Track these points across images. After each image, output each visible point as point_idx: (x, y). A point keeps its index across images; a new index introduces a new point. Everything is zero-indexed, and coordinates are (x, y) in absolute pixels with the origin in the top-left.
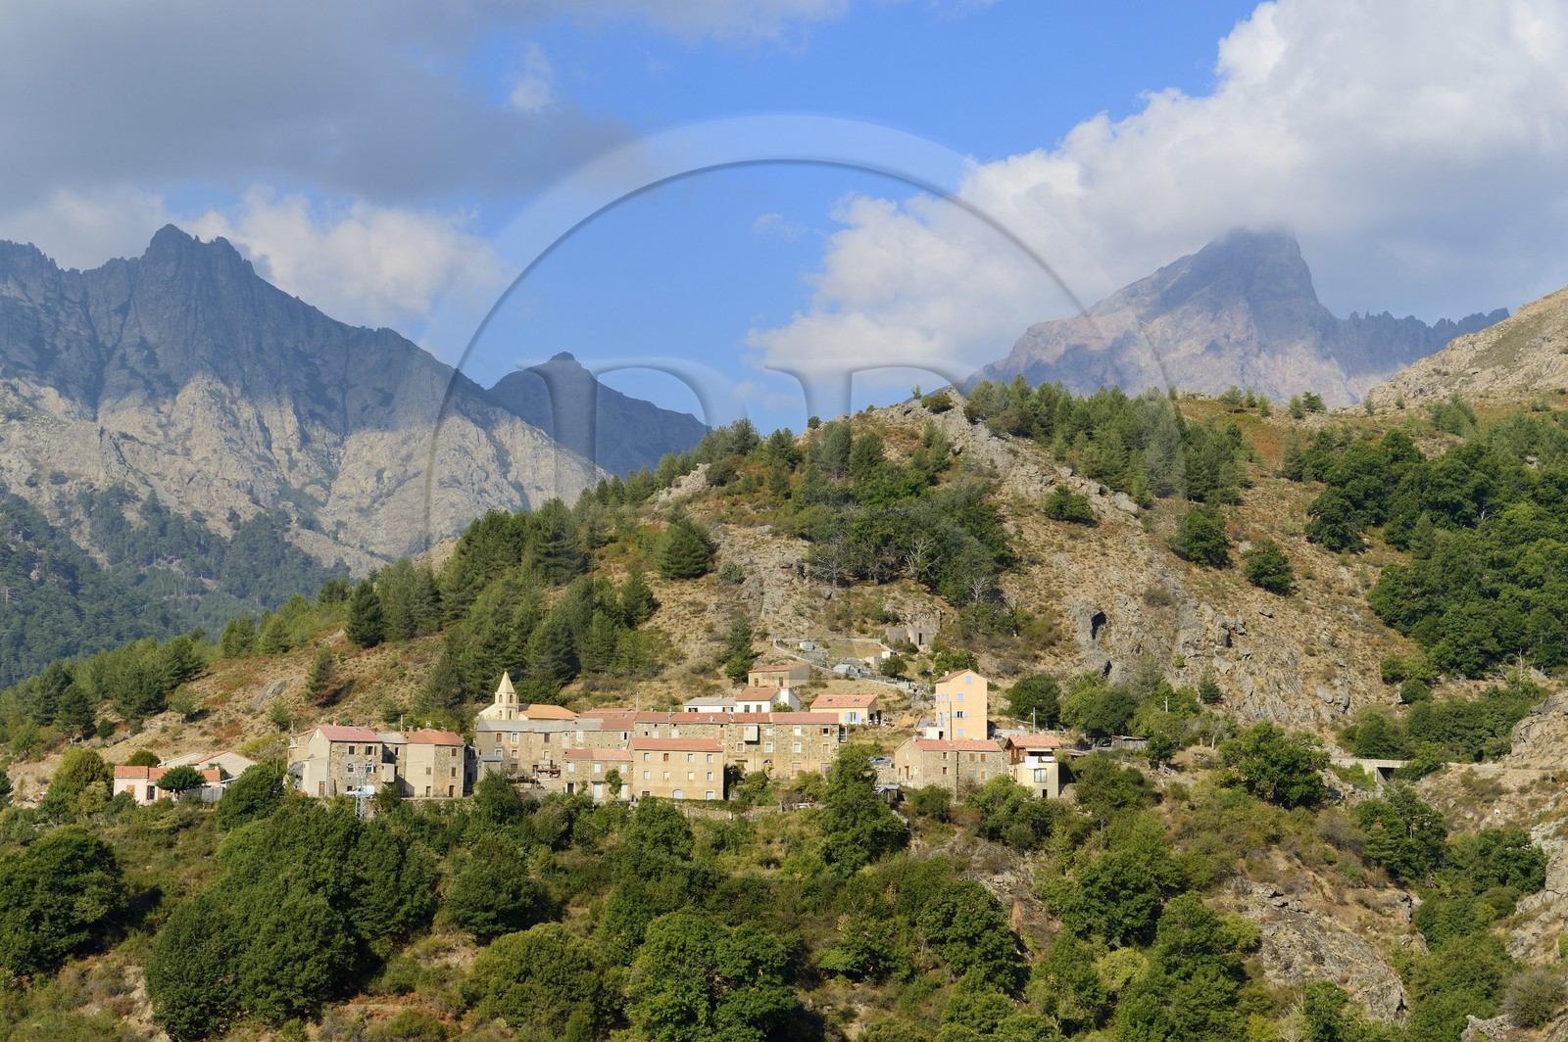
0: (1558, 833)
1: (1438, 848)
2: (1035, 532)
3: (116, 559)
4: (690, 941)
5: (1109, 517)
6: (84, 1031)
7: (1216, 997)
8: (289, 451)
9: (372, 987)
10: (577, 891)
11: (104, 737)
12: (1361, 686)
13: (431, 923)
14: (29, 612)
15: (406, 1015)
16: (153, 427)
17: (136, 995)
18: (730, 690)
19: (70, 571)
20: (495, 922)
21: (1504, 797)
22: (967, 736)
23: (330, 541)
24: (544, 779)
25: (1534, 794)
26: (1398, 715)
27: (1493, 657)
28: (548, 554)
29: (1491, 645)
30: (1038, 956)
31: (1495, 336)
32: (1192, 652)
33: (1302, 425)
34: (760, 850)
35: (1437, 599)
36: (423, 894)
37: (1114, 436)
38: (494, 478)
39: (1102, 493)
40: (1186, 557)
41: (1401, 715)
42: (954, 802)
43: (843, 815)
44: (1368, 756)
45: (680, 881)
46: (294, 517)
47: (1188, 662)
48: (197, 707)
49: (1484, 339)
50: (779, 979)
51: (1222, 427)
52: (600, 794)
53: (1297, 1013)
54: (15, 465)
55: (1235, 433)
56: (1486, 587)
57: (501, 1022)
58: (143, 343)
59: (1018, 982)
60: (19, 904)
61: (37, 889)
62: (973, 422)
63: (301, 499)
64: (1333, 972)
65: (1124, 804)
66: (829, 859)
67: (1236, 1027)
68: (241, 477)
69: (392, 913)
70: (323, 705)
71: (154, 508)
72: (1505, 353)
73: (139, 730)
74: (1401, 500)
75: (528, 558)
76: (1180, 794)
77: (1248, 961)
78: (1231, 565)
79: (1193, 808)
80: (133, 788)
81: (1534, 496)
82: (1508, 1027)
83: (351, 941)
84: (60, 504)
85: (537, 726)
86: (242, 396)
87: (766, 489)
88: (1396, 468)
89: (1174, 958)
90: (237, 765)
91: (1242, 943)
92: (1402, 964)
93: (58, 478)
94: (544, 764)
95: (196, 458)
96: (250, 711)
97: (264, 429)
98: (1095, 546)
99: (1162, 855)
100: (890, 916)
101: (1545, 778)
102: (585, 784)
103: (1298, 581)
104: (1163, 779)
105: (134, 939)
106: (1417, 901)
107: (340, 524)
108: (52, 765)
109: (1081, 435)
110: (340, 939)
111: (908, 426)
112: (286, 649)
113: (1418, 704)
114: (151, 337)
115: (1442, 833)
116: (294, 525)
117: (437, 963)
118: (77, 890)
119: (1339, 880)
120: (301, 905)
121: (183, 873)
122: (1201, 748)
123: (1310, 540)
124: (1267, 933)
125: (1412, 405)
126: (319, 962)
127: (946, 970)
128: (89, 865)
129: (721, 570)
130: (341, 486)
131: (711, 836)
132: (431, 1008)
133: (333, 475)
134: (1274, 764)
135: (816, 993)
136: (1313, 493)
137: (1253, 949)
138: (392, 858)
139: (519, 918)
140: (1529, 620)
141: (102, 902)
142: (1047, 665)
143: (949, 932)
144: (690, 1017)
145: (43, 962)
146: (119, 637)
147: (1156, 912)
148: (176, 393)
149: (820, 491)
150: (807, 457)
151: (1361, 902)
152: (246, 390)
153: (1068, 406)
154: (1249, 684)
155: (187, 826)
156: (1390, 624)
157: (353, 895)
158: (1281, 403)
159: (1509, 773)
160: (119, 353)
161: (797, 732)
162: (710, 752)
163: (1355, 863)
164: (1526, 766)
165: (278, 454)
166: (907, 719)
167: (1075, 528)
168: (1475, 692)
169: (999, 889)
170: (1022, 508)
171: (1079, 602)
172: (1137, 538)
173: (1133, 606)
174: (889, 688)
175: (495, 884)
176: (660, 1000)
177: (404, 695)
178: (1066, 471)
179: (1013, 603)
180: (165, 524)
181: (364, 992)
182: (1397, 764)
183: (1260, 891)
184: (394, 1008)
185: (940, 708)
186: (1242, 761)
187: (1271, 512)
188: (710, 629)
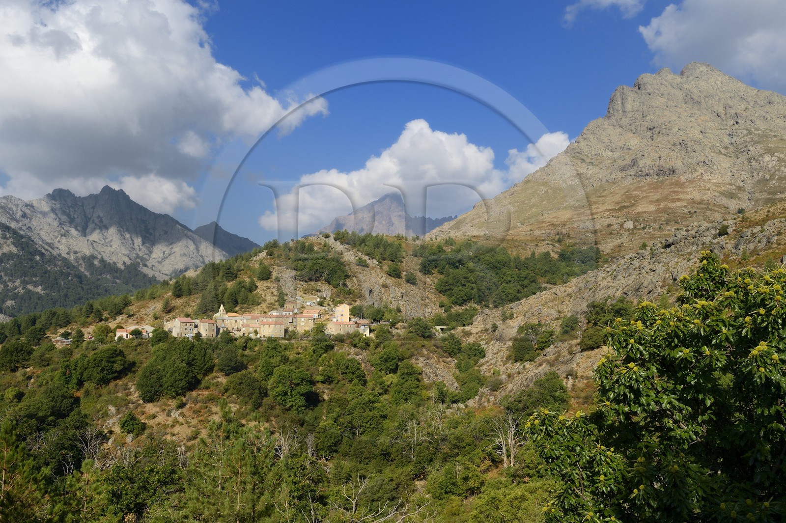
0: (486, 344)
1: (459, 348)
2: (354, 269)
3: (92, 274)
4: (285, 374)
5: (371, 265)
6: (119, 400)
7: (414, 386)
8: (139, 246)
9: (199, 387)
10: (250, 361)
11: (106, 321)
12: (434, 308)
13: (213, 370)
14: (69, 288)
15: (208, 395)
16: (101, 239)
17: (132, 390)
18: (280, 309)
19: (80, 277)
20: (230, 370)
21: (472, 335)
22: (344, 321)
23: (151, 270)
24: (236, 332)
25: (479, 334)
27: (465, 301)
28: (227, 273)
29: (465, 298)
30: (369, 377)
31: (454, 222)
32: (394, 299)
33: (416, 243)
34: (296, 351)
35: (451, 287)
36: (211, 363)
37: (371, 245)
38: (195, 254)
39: (369, 259)
40: (391, 276)
41: (445, 315)
42: (344, 338)
43: (317, 341)
44: (438, 326)
45: (279, 358)
46: (141, 264)
47: (393, 302)
48: (131, 313)
50: (309, 384)
51: (396, 243)
52: (252, 336)
53: (434, 389)
54: (63, 249)
55: (400, 245)
56: (463, 283)
57: (234, 396)
58: (99, 217)
59: (365, 383)
60: (98, 366)
61: (103, 362)
62: (336, 241)
63: (142, 259)
64: (440, 379)
66: (314, 353)
67: (419, 393)
68: (126, 253)
69: (203, 368)
70: (167, 313)
71: (102, 261)
72: (457, 227)
73: (115, 319)
74: (441, 262)
75: (221, 274)
76: (399, 335)
77: (420, 377)
78: (401, 278)
79: (402, 339)
80: (122, 335)
81: (472, 261)
82: (489, 391)
83: (193, 375)
84: (76, 259)
85: (233, 318)
86: (127, 231)
87: (283, 257)
88: (440, 254)
89: (403, 376)
90: (149, 329)
91: (418, 372)
92: (455, 377)
93: (76, 252)
94: (236, 328)
95: (113, 247)
96: (146, 314)
97: (132, 240)
98: (369, 272)
99: (397, 351)
100: (333, 367)
101: (482, 330)
102: (248, 333)
103: (418, 282)
104: (394, 331)
105: (130, 375)
106: (456, 361)
107: (153, 266)
108: (92, 329)
109: (363, 245)
110: (191, 375)
111: (319, 242)
112: (155, 298)
113: (448, 312)
114: (101, 215)
115: (460, 344)
116: (141, 266)
117: (215, 381)
118: (114, 362)
119: (438, 356)
120: (180, 365)
121: (141, 358)
122: (402, 324)
123: (420, 272)
124: (424, 370)
125: (439, 239)
126: (185, 381)
127: (347, 381)
128: (117, 355)
129: (274, 278)
130: (153, 255)
131: (284, 347)
132: (215, 393)
133: (151, 252)
134: (421, 327)
135: (316, 387)
136: (420, 260)
137: (421, 374)
138: (202, 353)
139: (237, 369)
140: (473, 292)
141: (121, 365)
142: (358, 303)
143: (347, 371)
144: (286, 394)
145: (105, 382)
146: (94, 295)
147: (398, 365)
148: (108, 230)
149: (299, 257)
150: (293, 249)
151: (443, 361)
153: (359, 237)
154: (408, 308)
155: (140, 345)
156: (440, 292)
157: (192, 363)
158: (410, 238)
159: (473, 329)
160: (92, 219)
161: (303, 320)
162: (281, 325)
163: (441, 352)
164: (477, 328)
165: (136, 247)
166: (328, 317)
167: (363, 268)
168: (462, 310)
169: (359, 360)
170: (350, 263)
171: (366, 286)
172: (379, 271)
173: (379, 288)
174: (322, 309)
175: (231, 360)
176: (278, 390)
177: (190, 310)
178: (360, 254)
179: (350, 287)
180: (105, 265)
181: (197, 389)
182: (445, 327)
183: (421, 359)
184: (206, 393)
185: (336, 314)
186: (414, 327)
187: (411, 264)
188: (272, 293)
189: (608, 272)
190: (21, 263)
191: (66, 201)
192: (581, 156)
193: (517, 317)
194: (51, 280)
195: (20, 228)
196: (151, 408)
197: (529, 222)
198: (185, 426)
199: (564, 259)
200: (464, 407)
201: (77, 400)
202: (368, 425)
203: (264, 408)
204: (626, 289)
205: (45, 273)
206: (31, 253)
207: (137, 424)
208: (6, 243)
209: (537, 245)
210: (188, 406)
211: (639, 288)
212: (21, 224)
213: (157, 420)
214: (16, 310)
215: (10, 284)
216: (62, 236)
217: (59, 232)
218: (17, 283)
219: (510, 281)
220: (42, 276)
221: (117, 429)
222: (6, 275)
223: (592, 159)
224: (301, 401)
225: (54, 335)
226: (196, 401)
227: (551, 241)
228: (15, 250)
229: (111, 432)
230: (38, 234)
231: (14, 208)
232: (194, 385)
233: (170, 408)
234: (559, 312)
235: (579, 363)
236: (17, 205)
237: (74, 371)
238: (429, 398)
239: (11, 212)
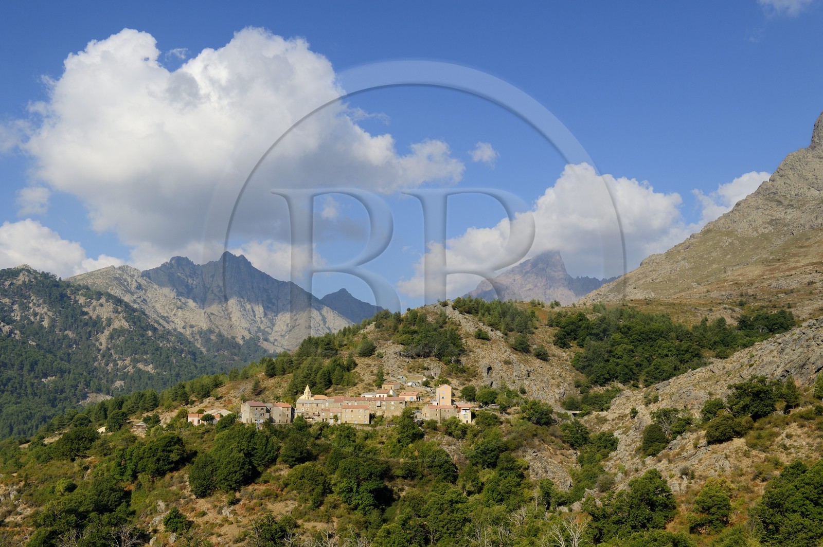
0: (623, 433)
1: (586, 438)
2: (471, 342)
3: (208, 350)
4: (352, 467)
5: (494, 338)
6: (170, 495)
7: (514, 483)
8: (261, 318)
9: (256, 481)
10: (323, 451)
11: (191, 405)
12: (568, 388)
13: (276, 461)
14: (181, 367)
15: (265, 490)
16: (221, 311)
17: (186, 483)
18: (376, 390)
19: (194, 354)
20: (295, 461)
21: (608, 422)
22: (445, 404)
23: (272, 345)
24: (316, 417)
25: (616, 421)
26: (579, 397)
27: (608, 380)
28: (326, 349)
29: (607, 376)
30: (461, 471)
31: (615, 284)
32: (517, 378)
33: (554, 310)
34: (379, 439)
35: (591, 362)
36: (274, 453)
37: (496, 314)
38: (322, 326)
39: (492, 330)
40: (516, 350)
42: (439, 425)
43: (404, 428)
44: (569, 410)
46: (261, 338)
47: (516, 382)
48: (219, 395)
49: (612, 285)
50: (378, 479)
51: (529, 311)
52: (331, 422)
53: (538, 488)
54: (179, 323)
55: (533, 313)
56: (606, 359)
57: (295, 492)
58: (218, 286)
59: (455, 479)
60: (153, 456)
61: (159, 451)
62: (454, 309)
63: (264, 332)
64: (550, 476)
65: (489, 425)
66: (399, 442)
67: (520, 493)
68: (246, 326)
69: (264, 458)
70: (257, 395)
71: (220, 335)
72: (618, 288)
73: (202, 402)
74: (581, 332)
75: (319, 350)
76: (508, 421)
77: (525, 473)
78: (530, 352)
79: (512, 426)
80: (193, 421)
81: (621, 332)
82: (597, 492)
83: (250, 467)
84: (192, 334)
85: (316, 401)
86: (247, 301)
87: (392, 330)
88: (580, 323)
89: (502, 472)
90: (225, 413)
91: (523, 467)
92: (572, 473)
93: (192, 326)
94: (316, 413)
95: (233, 320)
96: (235, 397)
97: (253, 311)
98: (489, 346)
99: (500, 440)
100: (416, 459)
101: (619, 416)
102: (326, 419)
103: (550, 357)
104: (503, 417)
105: (188, 466)
106: (579, 454)
107: (276, 340)
108: (175, 414)
109: (487, 313)
110: (247, 466)
111: (435, 311)
112: (247, 378)
113: (585, 394)
115: (587, 433)
116: (261, 340)
117: (277, 474)
118: (171, 451)
119: (555, 447)
120: (236, 456)
121: (204, 446)
122: (516, 408)
123: (554, 345)
124: (531, 464)
125: (588, 304)
126: (240, 473)
127: (433, 476)
128: (175, 443)
129: (376, 354)
130: (276, 329)
131: (364, 435)
132: (274, 487)
133: (274, 325)
134: (536, 412)
135: (392, 483)
136: (556, 330)
137: (527, 468)
138: (264, 441)
139: (302, 460)
140: (618, 368)
141: (178, 455)
142: (473, 383)
143: (434, 464)
144: (351, 490)
145: (161, 473)
147: (497, 458)
148: (227, 301)
149: (407, 330)
150: (405, 320)
151: (562, 454)
152: (248, 300)
153: (483, 305)
154: (534, 388)
155: (208, 432)
156: (577, 370)
157: (252, 453)
158: (548, 304)
159: (609, 415)
160: (211, 289)
161: (393, 403)
162: (366, 409)
163: (560, 442)
164: (615, 413)
165: (258, 319)
166: (428, 399)
167: (484, 341)
168: (602, 390)
169: (451, 451)
170: (468, 335)
171: (483, 364)
172: (502, 344)
173: (500, 364)
174: (424, 389)
175: (295, 450)
176: (342, 485)
177: (280, 392)
178: (481, 324)
179: (464, 364)
180: (223, 340)
181: (254, 482)
182: (577, 412)
183: (530, 451)
184: (263, 488)
185: (437, 396)
186: (527, 411)
187: (543, 336)
188: (372, 372)
189: (780, 344)
190: (132, 339)
191: (184, 270)
192: (777, 197)
193: (663, 400)
194: (162, 357)
195: (135, 301)
196: (203, 504)
197: (708, 281)
198: (235, 525)
199: (746, 327)
200: (567, 511)
201: (128, 494)
202: (444, 530)
203: (326, 506)
204: (788, 366)
205: (157, 350)
206: (142, 328)
207: (181, 522)
208: (117, 317)
209: (711, 310)
210: (241, 503)
211: (804, 365)
212: (135, 296)
213: (206, 518)
214: (125, 391)
215: (119, 362)
216: (178, 308)
217: (175, 304)
218: (127, 362)
219: (667, 356)
220: (153, 354)
221: (162, 528)
222: (116, 353)
223: (791, 200)
224: (368, 499)
225: (138, 420)
226: (251, 498)
227: (731, 304)
228: (126, 325)
229: (155, 531)
230: (154, 306)
231: (129, 279)
232: (251, 477)
233: (222, 504)
234: (710, 394)
235: (701, 460)
236: (132, 276)
237: (129, 461)
238: (532, 499)
239: (126, 283)
